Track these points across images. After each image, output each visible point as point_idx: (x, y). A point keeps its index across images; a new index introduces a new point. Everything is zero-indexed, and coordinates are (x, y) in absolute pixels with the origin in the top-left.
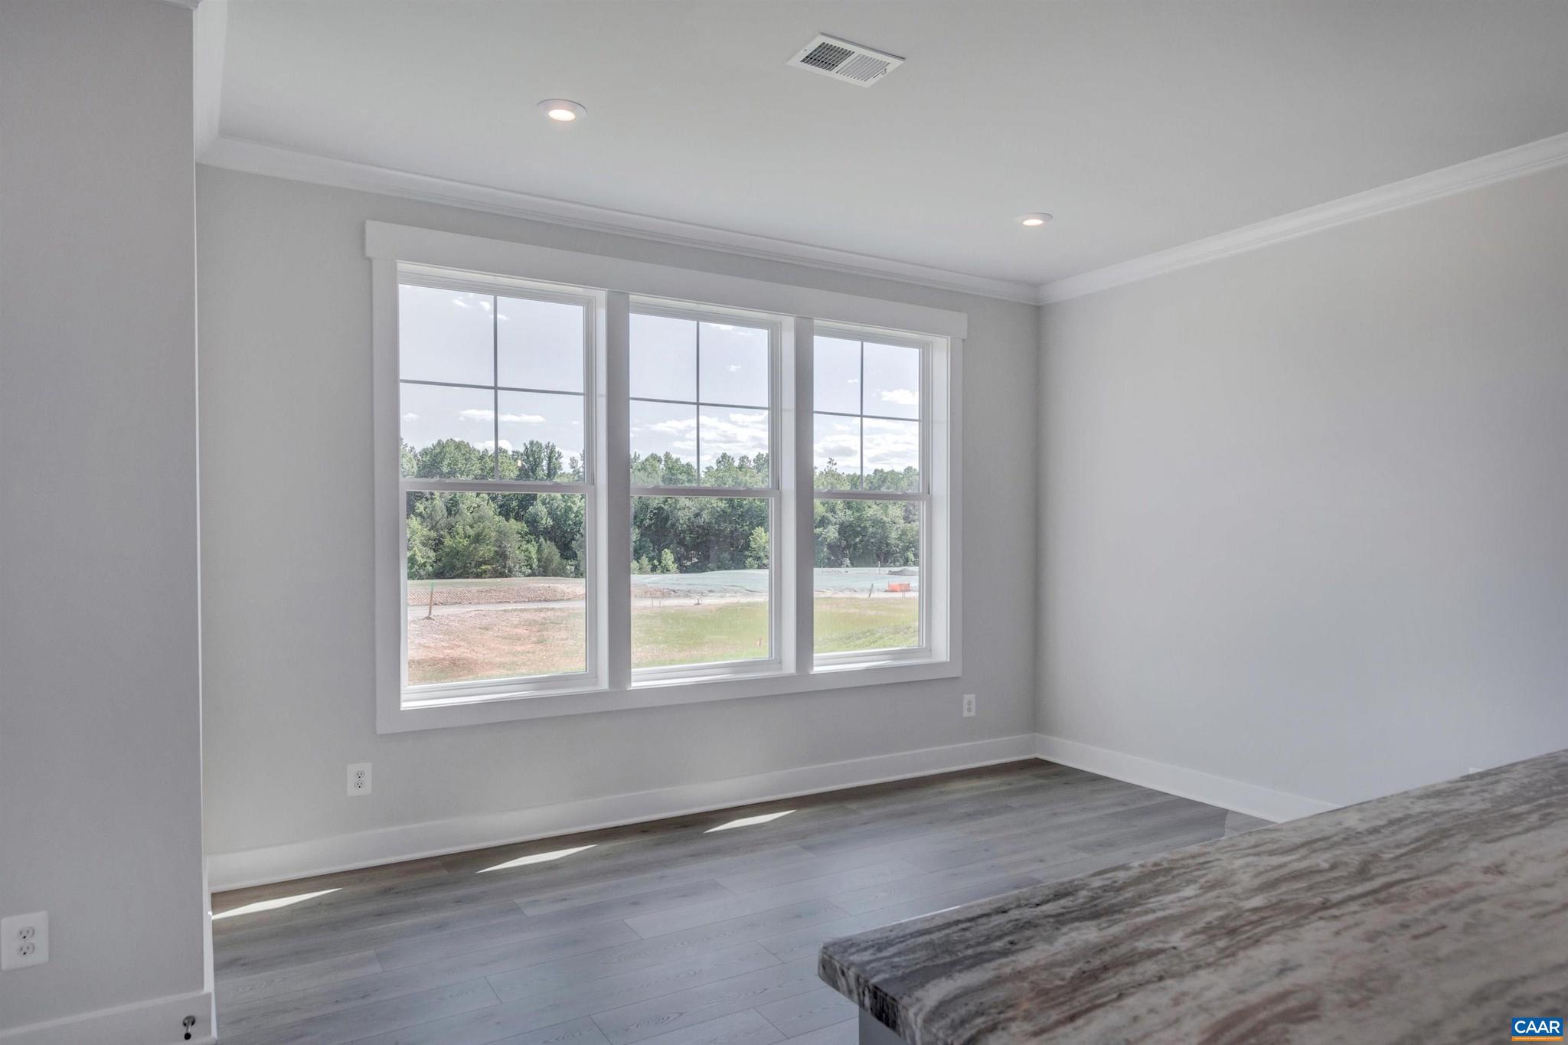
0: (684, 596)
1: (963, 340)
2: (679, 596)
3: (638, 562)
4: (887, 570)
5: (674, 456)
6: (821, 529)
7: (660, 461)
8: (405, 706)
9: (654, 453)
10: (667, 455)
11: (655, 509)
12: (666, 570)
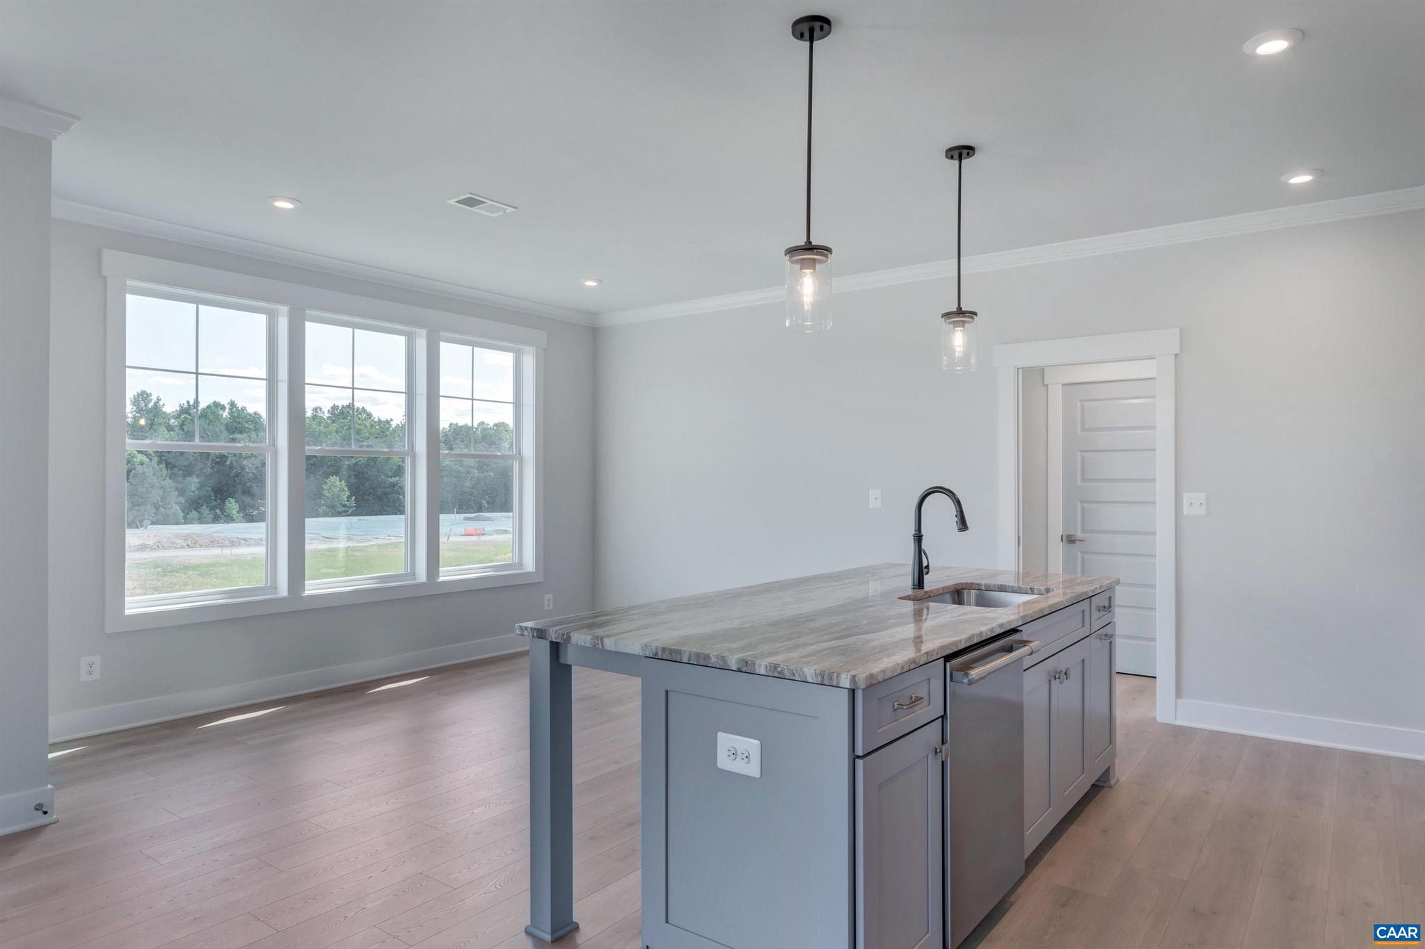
0: (256, 545)
1: (544, 349)
2: (250, 545)
3: (198, 512)
4: (462, 516)
5: (240, 405)
6: (397, 478)
7: (223, 408)
8: (127, 612)
9: (217, 401)
10: (232, 404)
11: (217, 458)
12: (230, 519)
